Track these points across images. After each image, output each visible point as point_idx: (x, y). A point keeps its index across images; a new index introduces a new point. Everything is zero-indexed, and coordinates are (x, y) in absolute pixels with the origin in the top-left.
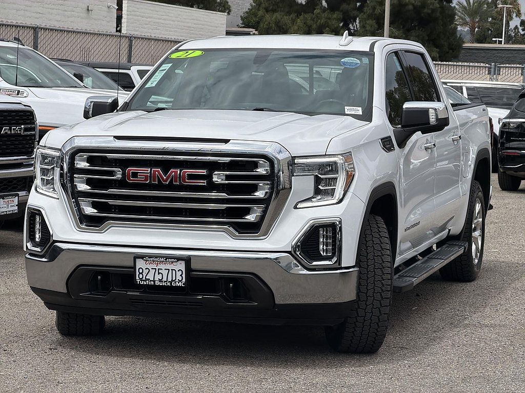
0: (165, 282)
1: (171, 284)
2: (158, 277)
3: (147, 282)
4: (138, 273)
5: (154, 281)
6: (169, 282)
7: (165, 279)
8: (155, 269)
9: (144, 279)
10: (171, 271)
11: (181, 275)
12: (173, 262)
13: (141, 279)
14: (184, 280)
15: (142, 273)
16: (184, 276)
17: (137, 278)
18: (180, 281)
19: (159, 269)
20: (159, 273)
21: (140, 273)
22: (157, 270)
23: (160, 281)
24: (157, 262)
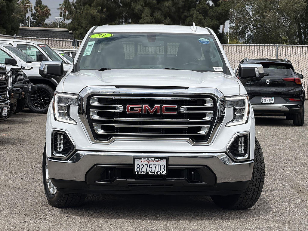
0: (154, 172)
1: (157, 173)
2: (149, 169)
3: (142, 173)
4: (136, 168)
5: (147, 172)
6: (156, 172)
7: (153, 171)
8: (148, 165)
9: (140, 171)
10: (157, 166)
11: (164, 168)
12: (158, 160)
13: (138, 172)
14: (165, 171)
15: (139, 168)
16: (165, 168)
17: (136, 171)
18: (163, 172)
19: (150, 165)
20: (150, 167)
21: (138, 168)
22: (149, 165)
23: (151, 172)
24: (148, 161)
